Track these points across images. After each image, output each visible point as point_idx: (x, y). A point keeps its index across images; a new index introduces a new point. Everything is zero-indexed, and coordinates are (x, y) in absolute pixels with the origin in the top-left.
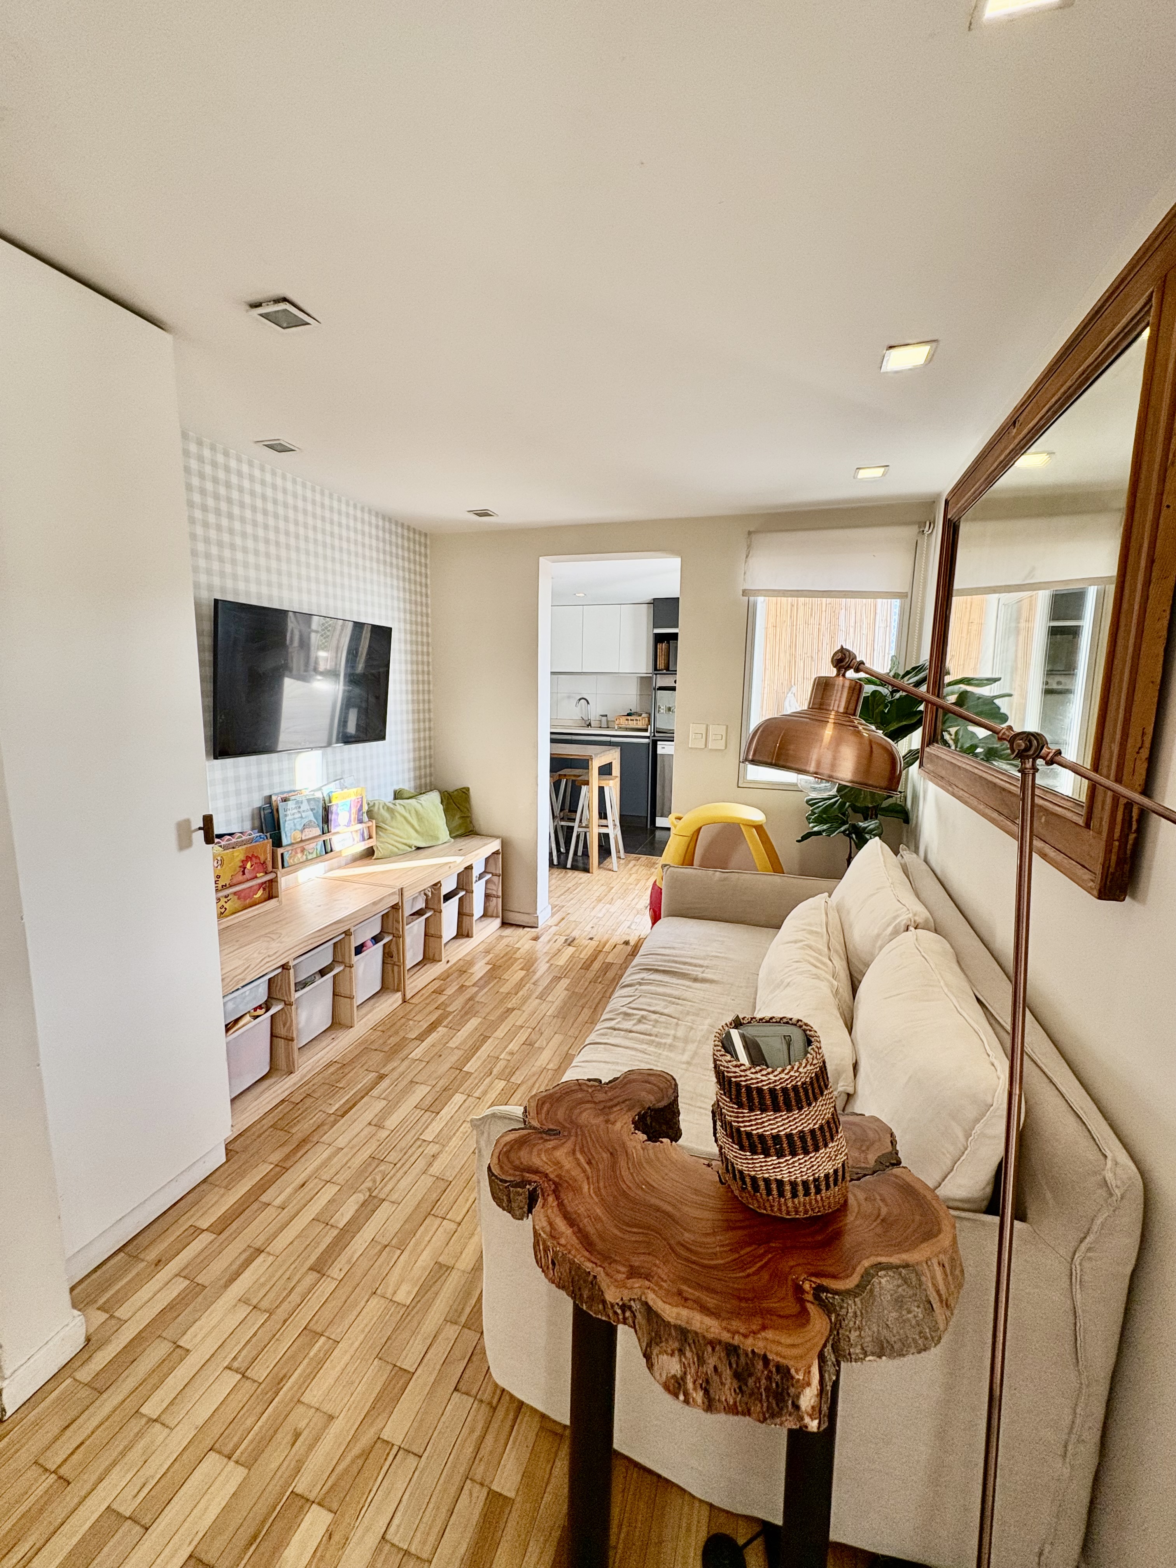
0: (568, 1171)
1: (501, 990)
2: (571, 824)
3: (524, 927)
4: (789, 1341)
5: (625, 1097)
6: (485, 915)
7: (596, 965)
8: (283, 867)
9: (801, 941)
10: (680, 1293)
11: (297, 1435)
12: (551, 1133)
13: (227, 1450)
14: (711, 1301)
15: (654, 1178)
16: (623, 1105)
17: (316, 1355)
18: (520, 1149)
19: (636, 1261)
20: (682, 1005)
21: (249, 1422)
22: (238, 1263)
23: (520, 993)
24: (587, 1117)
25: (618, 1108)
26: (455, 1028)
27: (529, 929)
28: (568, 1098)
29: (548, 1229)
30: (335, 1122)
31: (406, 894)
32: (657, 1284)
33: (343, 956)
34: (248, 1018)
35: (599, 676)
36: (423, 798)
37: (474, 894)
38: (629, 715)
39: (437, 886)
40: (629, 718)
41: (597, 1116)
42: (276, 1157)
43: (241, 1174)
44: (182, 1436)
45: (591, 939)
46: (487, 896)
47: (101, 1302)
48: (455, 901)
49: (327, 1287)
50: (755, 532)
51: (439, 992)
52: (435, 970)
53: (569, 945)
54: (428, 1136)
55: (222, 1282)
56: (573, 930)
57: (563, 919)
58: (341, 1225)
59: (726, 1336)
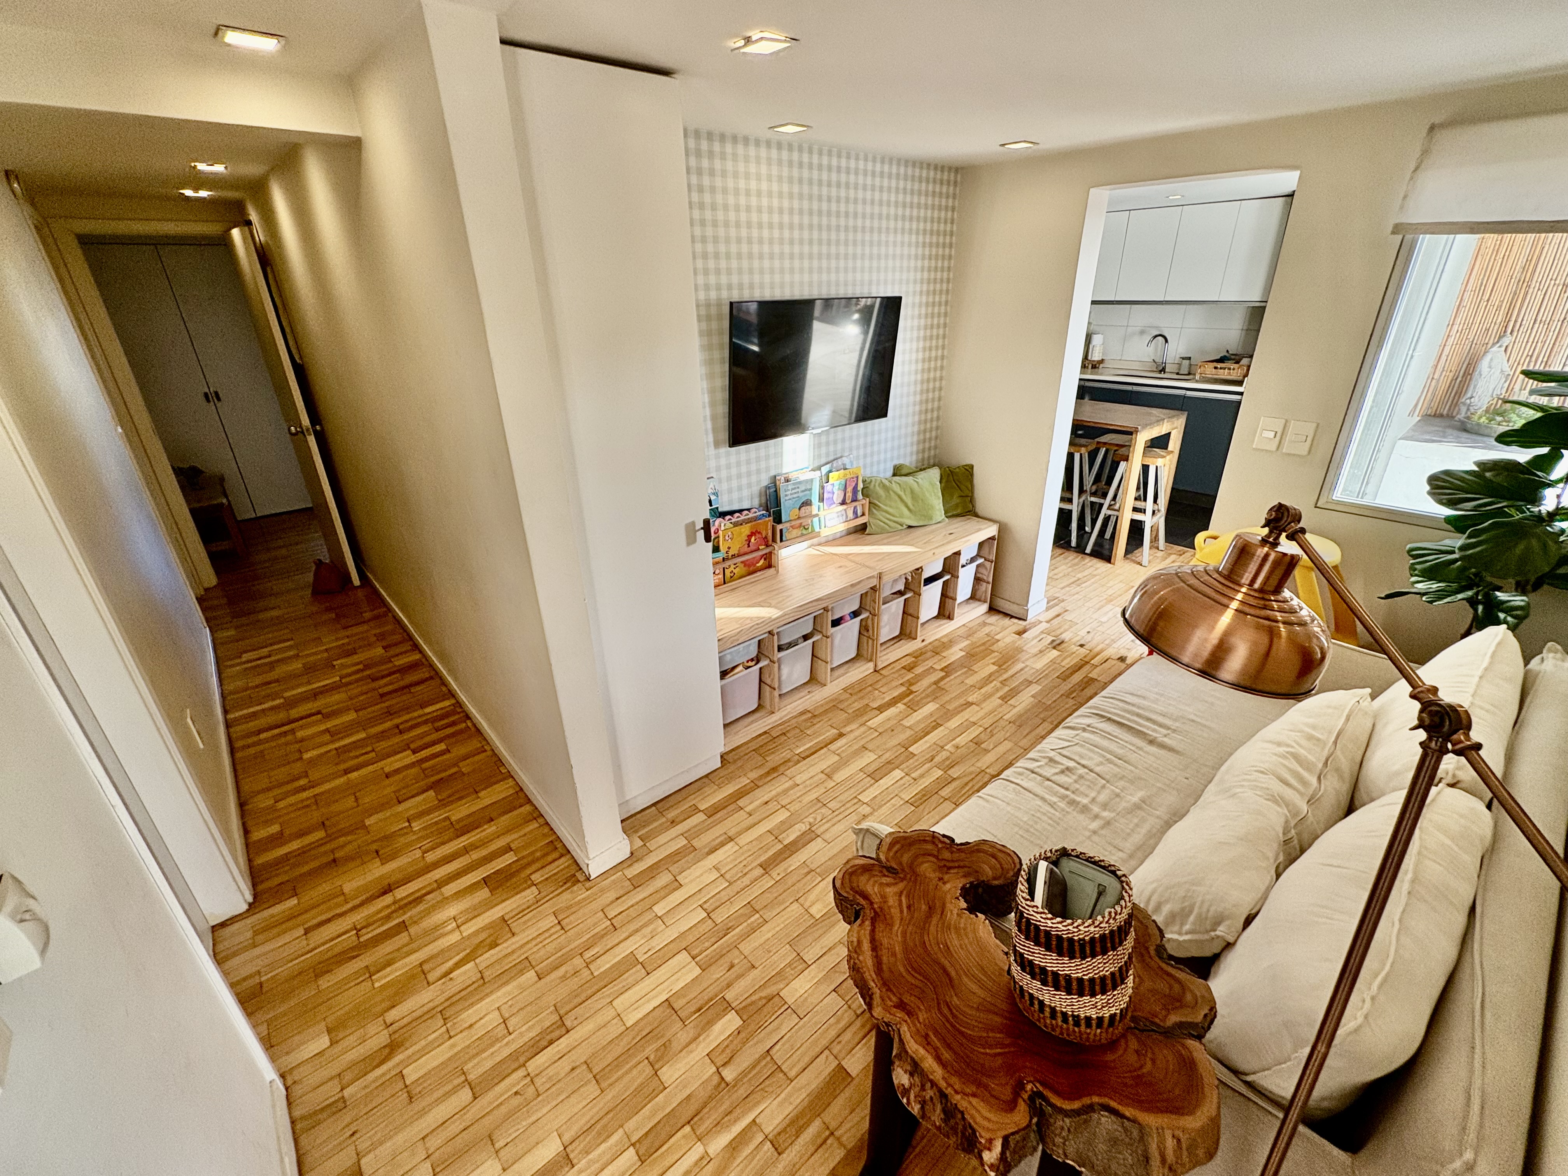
0: (889, 907)
1: (967, 681)
2: (1102, 501)
3: (1012, 617)
4: (988, 1115)
5: (967, 864)
6: (973, 597)
7: (1077, 677)
8: (781, 540)
9: (1288, 746)
10: (926, 1036)
11: (732, 966)
12: (891, 870)
13: (694, 953)
14: (946, 1055)
15: (954, 942)
16: (961, 870)
17: (752, 923)
18: (862, 874)
19: (907, 998)
20: (1119, 767)
21: (707, 944)
22: (717, 841)
23: (983, 691)
24: (927, 868)
25: (955, 871)
26: (912, 708)
27: (1016, 621)
28: (917, 846)
29: (855, 944)
30: (798, 762)
31: (885, 579)
32: (913, 1022)
33: (822, 627)
34: (740, 668)
35: (1190, 307)
36: (922, 475)
37: (960, 580)
38: (1222, 360)
39: (919, 570)
40: (1219, 365)
41: (934, 871)
42: (753, 775)
43: (730, 779)
44: (672, 933)
45: (1082, 646)
46: (977, 580)
47: (640, 833)
48: (938, 585)
49: (767, 882)
50: (1443, 126)
51: (909, 668)
52: (908, 647)
53: (1054, 648)
54: (865, 797)
55: (707, 850)
56: (1065, 631)
57: (1058, 616)
58: (785, 843)
59: (943, 1084)
